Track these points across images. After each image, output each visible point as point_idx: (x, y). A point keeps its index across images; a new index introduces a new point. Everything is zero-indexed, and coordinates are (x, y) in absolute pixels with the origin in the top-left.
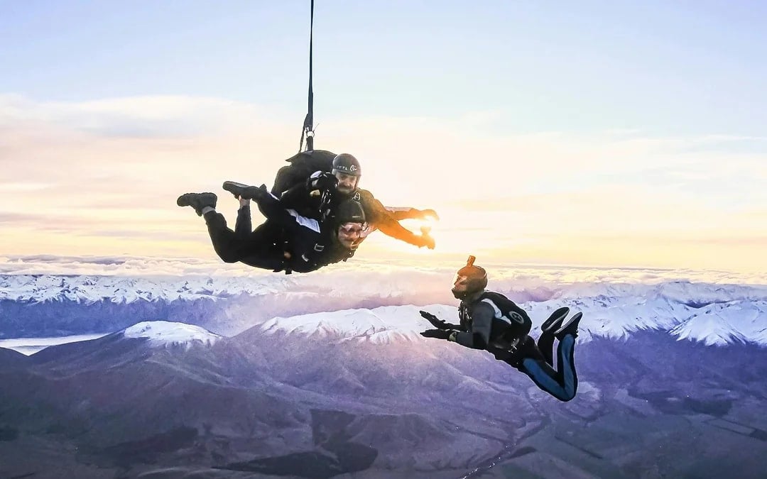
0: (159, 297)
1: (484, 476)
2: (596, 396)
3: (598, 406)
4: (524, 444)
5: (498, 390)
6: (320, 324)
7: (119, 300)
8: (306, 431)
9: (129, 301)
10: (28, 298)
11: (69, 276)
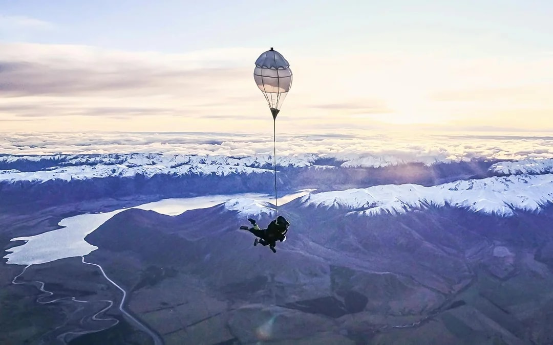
0: (242, 171)
1: (431, 322)
2: (511, 261)
3: (512, 269)
4: (458, 299)
5: (446, 252)
6: (335, 200)
7: (220, 174)
8: (327, 279)
9: (226, 174)
10: (173, 173)
11: (192, 155)
